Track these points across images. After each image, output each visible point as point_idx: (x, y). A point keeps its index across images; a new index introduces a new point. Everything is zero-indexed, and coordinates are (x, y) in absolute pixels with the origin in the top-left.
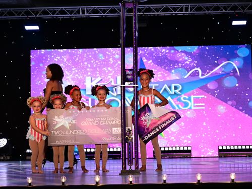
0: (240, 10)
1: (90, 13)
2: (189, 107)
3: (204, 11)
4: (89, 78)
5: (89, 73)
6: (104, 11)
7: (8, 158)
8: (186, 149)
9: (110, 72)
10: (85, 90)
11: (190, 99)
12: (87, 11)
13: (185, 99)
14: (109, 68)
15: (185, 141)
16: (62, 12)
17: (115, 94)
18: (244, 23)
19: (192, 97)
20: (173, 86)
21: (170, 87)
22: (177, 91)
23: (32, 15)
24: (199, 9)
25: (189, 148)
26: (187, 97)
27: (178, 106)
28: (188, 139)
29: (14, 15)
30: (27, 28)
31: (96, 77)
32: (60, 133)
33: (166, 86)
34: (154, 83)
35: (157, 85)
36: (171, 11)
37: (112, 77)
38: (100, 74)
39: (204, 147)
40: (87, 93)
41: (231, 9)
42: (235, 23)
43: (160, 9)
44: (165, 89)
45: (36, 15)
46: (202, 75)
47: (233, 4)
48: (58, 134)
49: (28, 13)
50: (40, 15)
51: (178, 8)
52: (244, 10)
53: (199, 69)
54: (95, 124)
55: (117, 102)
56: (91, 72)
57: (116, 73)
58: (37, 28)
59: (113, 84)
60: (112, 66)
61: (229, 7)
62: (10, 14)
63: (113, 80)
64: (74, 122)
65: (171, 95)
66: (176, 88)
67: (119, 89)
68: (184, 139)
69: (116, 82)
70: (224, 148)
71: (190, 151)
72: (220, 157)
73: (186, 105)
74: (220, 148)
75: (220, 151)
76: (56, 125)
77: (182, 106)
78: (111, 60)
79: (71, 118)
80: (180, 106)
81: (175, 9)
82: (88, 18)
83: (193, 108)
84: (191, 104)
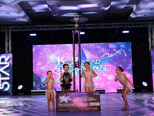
0: (126, 26)
1: (59, 28)
2: (104, 70)
3: (110, 26)
4: (59, 58)
5: (60, 56)
6: (65, 27)
7: (23, 94)
8: (102, 89)
9: (68, 55)
10: (57, 63)
11: (104, 67)
12: (58, 27)
13: (102, 66)
14: (68, 54)
15: (102, 85)
16: (47, 28)
17: (71, 65)
18: (128, 32)
19: (105, 66)
20: (96, 61)
21: (95, 62)
22: (98, 63)
23: (33, 29)
24: (108, 26)
25: (104, 89)
26: (103, 66)
27: (99, 70)
28: (103, 84)
29: (25, 29)
30: (31, 35)
31: (62, 57)
32: (63, 105)
33: (93, 61)
34: (88, 60)
35: (89, 60)
36: (95, 27)
37: (70, 57)
38: (64, 56)
39: (110, 88)
40: (58, 64)
41: (122, 26)
42: (124, 32)
43: (90, 26)
44: (93, 62)
45: (35, 29)
46: (109, 56)
47: (123, 23)
48: (61, 106)
49: (31, 28)
50: (37, 29)
51: (98, 25)
52: (128, 26)
53: (108, 53)
54: (81, 100)
55: (72, 68)
56: (60, 55)
57: (71, 55)
58: (35, 35)
59: (70, 60)
60: (69, 52)
61: (121, 25)
62: (23, 28)
63: (69, 58)
64: (70, 99)
65: (96, 65)
66: (98, 62)
67: (72, 62)
68: (101, 84)
69: (71, 59)
70: (120, 89)
71: (104, 90)
72: (118, 93)
73: (103, 69)
74: (118, 89)
75: (118, 90)
76: (60, 101)
77: (101, 70)
78: (69, 50)
79: (68, 97)
80: (100, 70)
81: (97, 26)
82: (58, 30)
83: (105, 71)
84: (105, 69)
